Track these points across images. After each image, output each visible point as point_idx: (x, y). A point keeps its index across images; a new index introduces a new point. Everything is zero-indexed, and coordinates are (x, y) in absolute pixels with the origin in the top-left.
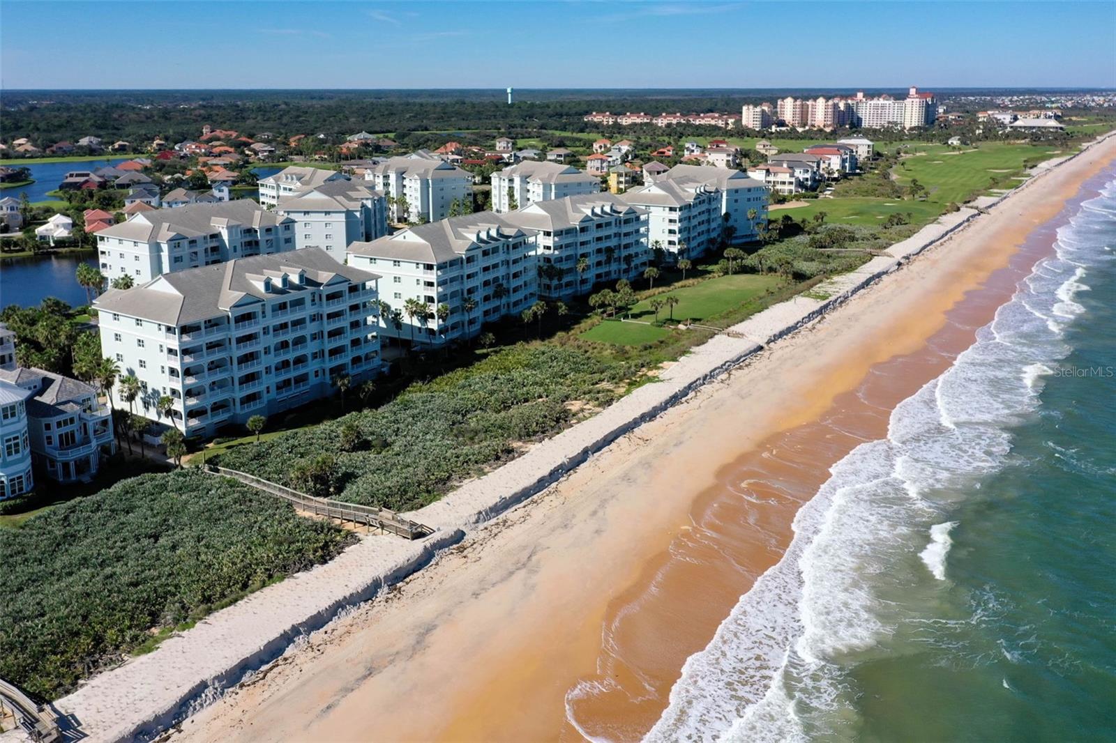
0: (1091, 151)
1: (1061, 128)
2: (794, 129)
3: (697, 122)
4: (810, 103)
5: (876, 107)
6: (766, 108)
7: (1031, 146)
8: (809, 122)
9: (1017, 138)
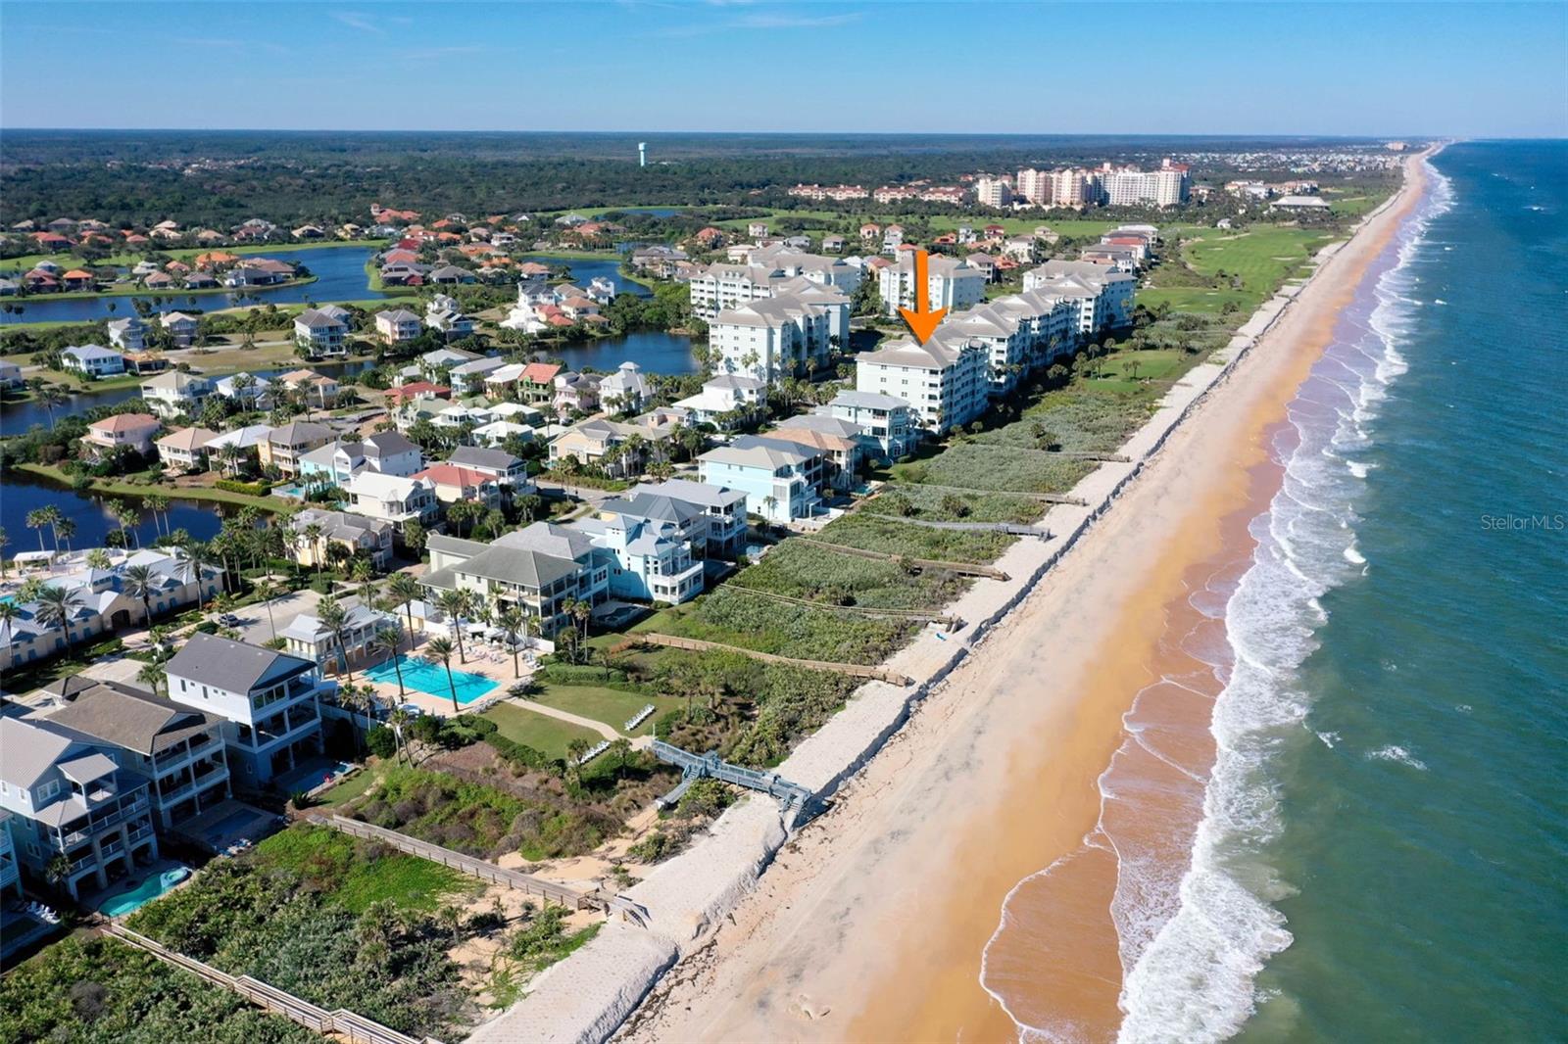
0: (1362, 234)
1: (1327, 208)
2: (1039, 208)
3: (926, 198)
4: (1054, 176)
5: (1126, 181)
6: (1006, 182)
7: (1301, 231)
8: (1054, 199)
9: (1285, 220)
